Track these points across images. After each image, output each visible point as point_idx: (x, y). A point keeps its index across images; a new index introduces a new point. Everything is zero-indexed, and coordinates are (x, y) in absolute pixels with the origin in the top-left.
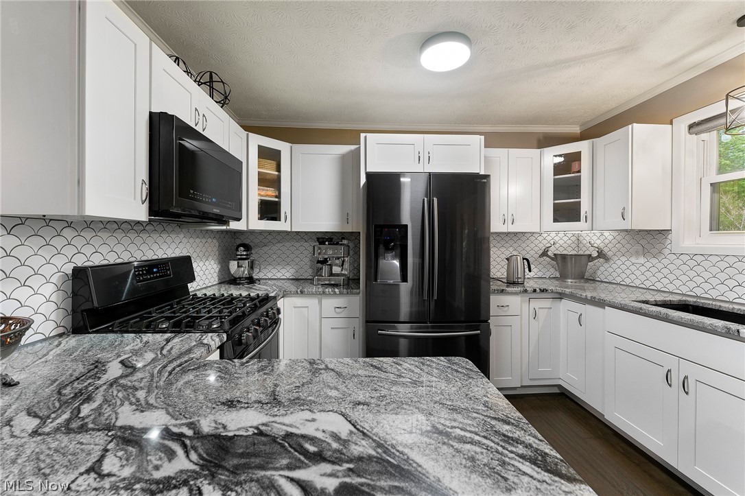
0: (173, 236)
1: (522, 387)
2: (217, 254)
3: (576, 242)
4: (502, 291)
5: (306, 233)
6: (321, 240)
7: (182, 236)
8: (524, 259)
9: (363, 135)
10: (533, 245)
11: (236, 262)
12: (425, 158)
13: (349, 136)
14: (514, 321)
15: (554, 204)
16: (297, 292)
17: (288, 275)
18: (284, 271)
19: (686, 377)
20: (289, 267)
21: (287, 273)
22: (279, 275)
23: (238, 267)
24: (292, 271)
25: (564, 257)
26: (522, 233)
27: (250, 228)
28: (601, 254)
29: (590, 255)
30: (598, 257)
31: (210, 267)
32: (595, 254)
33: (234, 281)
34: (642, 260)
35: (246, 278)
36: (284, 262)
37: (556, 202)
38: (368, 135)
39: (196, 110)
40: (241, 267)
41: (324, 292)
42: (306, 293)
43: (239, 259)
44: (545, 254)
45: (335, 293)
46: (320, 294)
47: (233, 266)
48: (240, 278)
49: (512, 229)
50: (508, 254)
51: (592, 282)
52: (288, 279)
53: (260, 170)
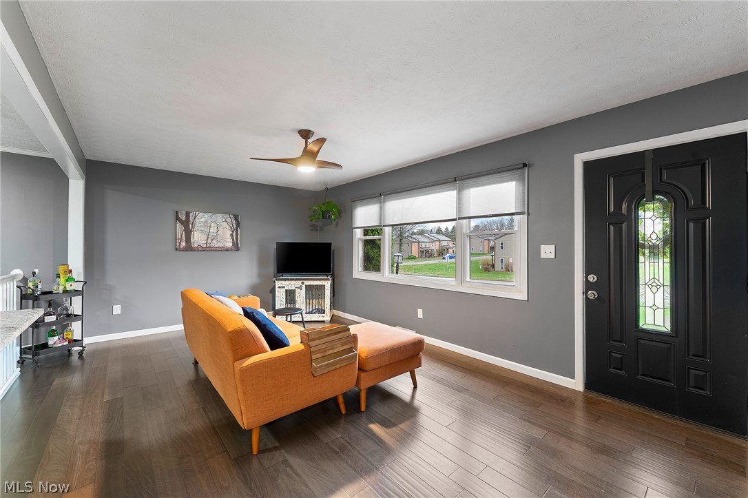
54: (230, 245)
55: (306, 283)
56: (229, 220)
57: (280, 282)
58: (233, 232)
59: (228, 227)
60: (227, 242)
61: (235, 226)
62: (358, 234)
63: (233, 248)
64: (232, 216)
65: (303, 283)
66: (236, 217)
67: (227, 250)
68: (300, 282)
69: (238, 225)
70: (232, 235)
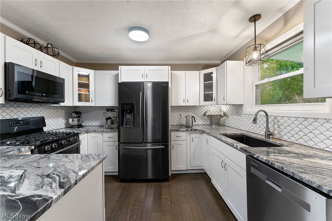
0: (36, 109)
1: (187, 170)
2: (64, 115)
3: (220, 110)
4: (178, 130)
5: (101, 107)
6: (107, 110)
7: (42, 108)
8: (192, 117)
9: (120, 67)
10: (201, 111)
11: (72, 119)
12: (145, 76)
13: (115, 67)
14: (184, 143)
15: (204, 94)
16: (93, 131)
17: (98, 124)
18: (96, 123)
19: (226, 164)
20: (98, 121)
21: (97, 123)
22: (94, 124)
23: (72, 121)
24: (100, 122)
25: (211, 116)
26: (196, 106)
27: (74, 105)
28: (225, 115)
29: (221, 115)
30: (224, 116)
31: (59, 121)
32: (223, 115)
33: (72, 127)
34: (236, 117)
35: (77, 125)
36: (96, 119)
37: (205, 93)
38: (122, 66)
39: (36, 59)
40: (74, 121)
41: (104, 131)
42: (96, 131)
43: (74, 118)
44: (205, 115)
45: (108, 131)
46: (102, 132)
47: (70, 120)
48: (74, 126)
49: (188, 104)
50: (186, 115)
51: (224, 126)
52: (98, 126)
53: (79, 81)
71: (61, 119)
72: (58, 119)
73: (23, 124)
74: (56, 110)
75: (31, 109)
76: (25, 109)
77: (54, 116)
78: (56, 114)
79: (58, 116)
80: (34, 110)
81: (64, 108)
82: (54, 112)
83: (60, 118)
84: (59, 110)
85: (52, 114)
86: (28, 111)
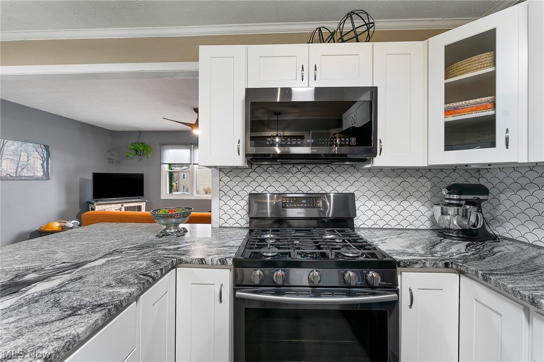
2: (428, 194)
11: (440, 207)
43: (448, 204)
54: (40, 174)
55: (125, 205)
56: (40, 150)
57: (100, 207)
58: (44, 162)
59: (39, 156)
60: (37, 171)
61: (46, 156)
62: (165, 168)
63: (44, 178)
64: (43, 146)
65: (122, 206)
66: (47, 148)
67: (38, 179)
68: (120, 205)
69: (49, 155)
70: (43, 165)
71: (417, 204)
72: (405, 204)
73: (305, 205)
74: (399, 180)
75: (334, 175)
76: (322, 176)
77: (392, 194)
78: (399, 189)
79: (405, 194)
80: (340, 179)
81: (429, 175)
82: (393, 184)
83: (412, 200)
84: (411, 180)
85: (387, 189)
86: (329, 179)
